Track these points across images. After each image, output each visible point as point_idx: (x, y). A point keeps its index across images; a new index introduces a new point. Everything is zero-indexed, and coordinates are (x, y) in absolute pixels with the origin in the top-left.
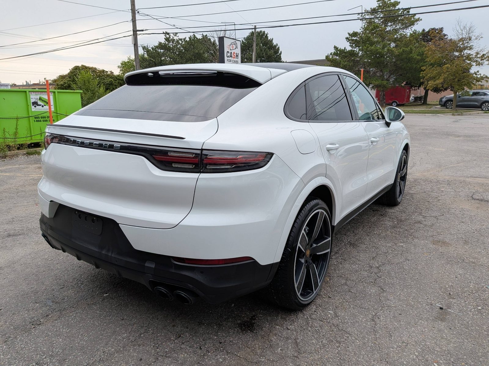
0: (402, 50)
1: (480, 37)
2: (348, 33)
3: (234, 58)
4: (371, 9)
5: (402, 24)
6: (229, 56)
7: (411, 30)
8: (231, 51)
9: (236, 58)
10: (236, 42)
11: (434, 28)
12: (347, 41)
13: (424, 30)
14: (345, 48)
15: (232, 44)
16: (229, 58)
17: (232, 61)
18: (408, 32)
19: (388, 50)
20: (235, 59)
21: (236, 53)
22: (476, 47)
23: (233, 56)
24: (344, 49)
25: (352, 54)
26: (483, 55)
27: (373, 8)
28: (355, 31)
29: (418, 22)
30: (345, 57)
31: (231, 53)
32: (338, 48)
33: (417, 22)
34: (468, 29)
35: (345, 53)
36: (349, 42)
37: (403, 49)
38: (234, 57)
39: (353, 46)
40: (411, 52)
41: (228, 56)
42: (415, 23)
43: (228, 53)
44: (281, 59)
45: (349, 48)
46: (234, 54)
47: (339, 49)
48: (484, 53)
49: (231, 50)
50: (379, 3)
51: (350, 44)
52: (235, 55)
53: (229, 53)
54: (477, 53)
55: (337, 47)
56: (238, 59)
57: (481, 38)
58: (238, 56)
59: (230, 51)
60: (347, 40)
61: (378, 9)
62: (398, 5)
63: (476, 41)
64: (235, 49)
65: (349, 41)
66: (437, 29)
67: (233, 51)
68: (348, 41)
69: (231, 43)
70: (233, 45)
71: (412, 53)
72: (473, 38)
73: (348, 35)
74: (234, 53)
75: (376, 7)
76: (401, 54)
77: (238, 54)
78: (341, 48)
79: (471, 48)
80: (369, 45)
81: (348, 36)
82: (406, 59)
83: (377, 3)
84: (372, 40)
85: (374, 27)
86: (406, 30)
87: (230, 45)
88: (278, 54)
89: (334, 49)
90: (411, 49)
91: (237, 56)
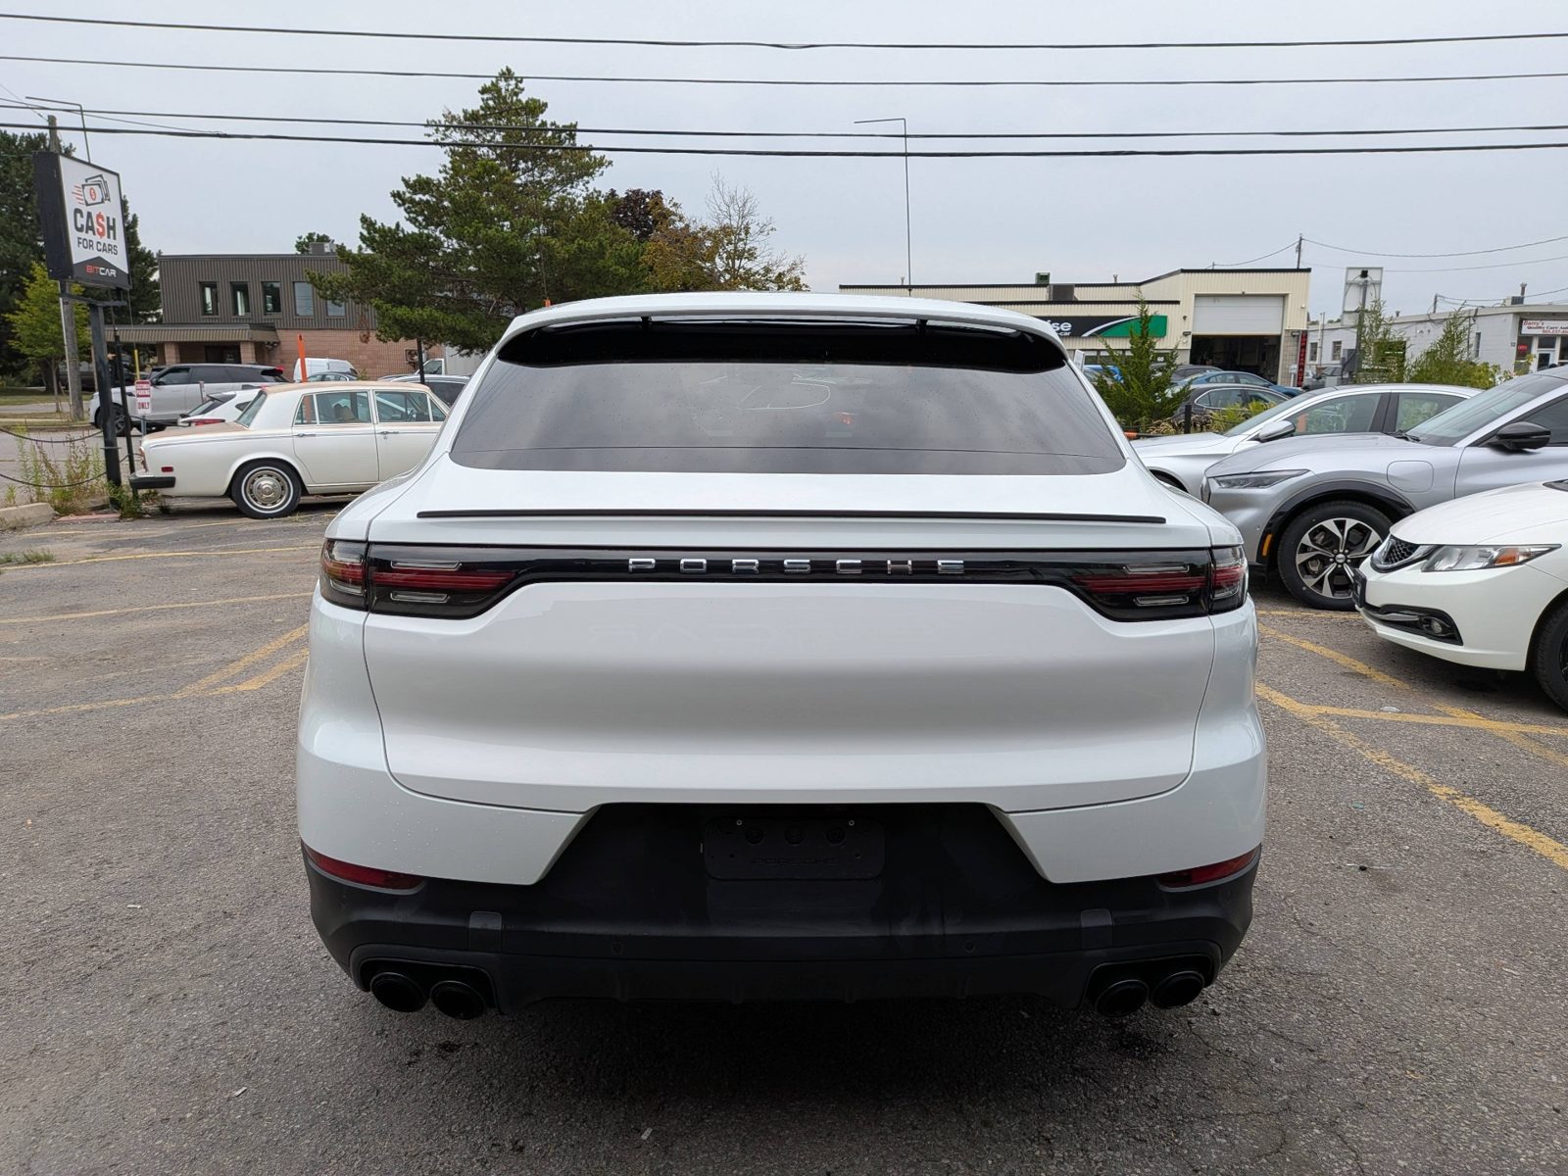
0: (575, 246)
1: (770, 227)
2: (403, 180)
3: (101, 234)
4: (465, 112)
5: (560, 170)
6: (82, 226)
7: (587, 188)
8: (89, 209)
9: (109, 237)
10: (101, 176)
11: (639, 190)
12: (396, 205)
13: (613, 193)
14: (398, 225)
15: (89, 182)
16: (83, 235)
17: (95, 246)
18: (579, 192)
19: (537, 244)
20: (105, 240)
21: (108, 218)
22: (764, 254)
23: (96, 226)
24: (393, 227)
25: (422, 246)
26: (780, 274)
27: (470, 111)
28: (424, 176)
29: (603, 169)
30: (398, 253)
31: (89, 215)
32: (375, 224)
33: (601, 170)
34: (740, 204)
35: (399, 240)
36: (402, 208)
37: (579, 244)
38: (101, 230)
39: (417, 220)
40: (602, 255)
41: (79, 226)
42: (598, 171)
43: (78, 215)
45: (410, 228)
46: (100, 220)
47: (377, 226)
48: (781, 269)
49: (87, 205)
50: (487, 99)
51: (408, 213)
52: (105, 224)
53: (82, 216)
54: (767, 270)
55: (373, 219)
56: (115, 238)
57: (772, 230)
59: (85, 210)
60: (395, 201)
61: (485, 116)
62: (542, 112)
63: (761, 237)
64: (103, 202)
65: (404, 204)
66: (648, 195)
67: (95, 210)
68: (399, 205)
69: (86, 180)
70: (94, 187)
71: (603, 258)
72: (753, 228)
73: (402, 184)
74: (100, 216)
75: (479, 108)
76: (575, 258)
77: (114, 220)
78: (387, 225)
79: (751, 256)
80: (481, 225)
81: (402, 188)
82: (590, 272)
83: (480, 96)
84: (484, 210)
85: (485, 171)
86: (572, 187)
87: (83, 186)
89: (360, 224)
90: (600, 244)
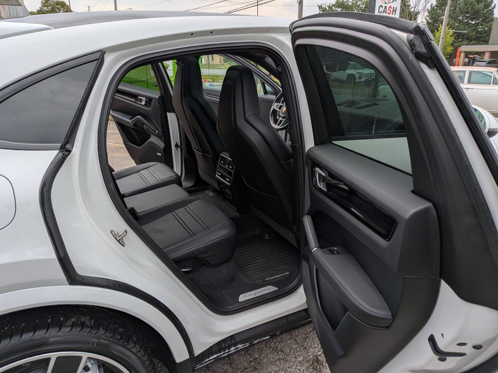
3: (389, 13)
6: (381, 11)
8: (386, 5)
9: (392, 14)
16: (381, 14)
21: (394, 8)
23: (388, 11)
31: (386, 7)
41: (380, 11)
43: (381, 7)
44: (493, 15)
46: (390, 9)
49: (386, 3)
52: (392, 10)
53: (382, 8)
56: (395, 14)
58: (395, 11)
59: (384, 5)
64: (393, 2)
67: (388, 5)
74: (390, 7)
77: (396, 8)
88: (490, 8)
91: (393, 11)
